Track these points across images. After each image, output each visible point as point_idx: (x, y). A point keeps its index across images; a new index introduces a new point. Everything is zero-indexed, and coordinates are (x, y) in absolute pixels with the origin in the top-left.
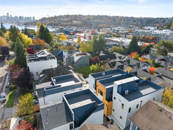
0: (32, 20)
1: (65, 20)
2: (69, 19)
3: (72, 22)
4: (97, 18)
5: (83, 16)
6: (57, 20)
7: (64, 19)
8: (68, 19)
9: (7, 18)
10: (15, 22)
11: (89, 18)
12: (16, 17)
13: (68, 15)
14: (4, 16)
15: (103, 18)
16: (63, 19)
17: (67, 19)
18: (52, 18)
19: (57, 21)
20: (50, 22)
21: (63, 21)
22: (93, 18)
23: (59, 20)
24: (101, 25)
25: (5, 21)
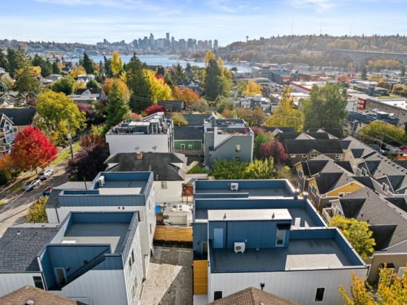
0: (213, 47)
1: (282, 47)
2: (294, 45)
3: (300, 53)
4: (369, 44)
5: (332, 37)
6: (265, 48)
7: (281, 44)
8: (290, 46)
9: (165, 43)
10: (178, 51)
11: (346, 42)
12: (182, 41)
13: (293, 36)
14: (161, 39)
15: (386, 44)
16: (278, 45)
17: (287, 47)
18: (254, 44)
19: (264, 50)
20: (247, 52)
21: (277, 50)
22: (357, 44)
23: (268, 48)
24: (379, 62)
25: (161, 49)
